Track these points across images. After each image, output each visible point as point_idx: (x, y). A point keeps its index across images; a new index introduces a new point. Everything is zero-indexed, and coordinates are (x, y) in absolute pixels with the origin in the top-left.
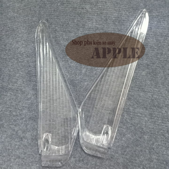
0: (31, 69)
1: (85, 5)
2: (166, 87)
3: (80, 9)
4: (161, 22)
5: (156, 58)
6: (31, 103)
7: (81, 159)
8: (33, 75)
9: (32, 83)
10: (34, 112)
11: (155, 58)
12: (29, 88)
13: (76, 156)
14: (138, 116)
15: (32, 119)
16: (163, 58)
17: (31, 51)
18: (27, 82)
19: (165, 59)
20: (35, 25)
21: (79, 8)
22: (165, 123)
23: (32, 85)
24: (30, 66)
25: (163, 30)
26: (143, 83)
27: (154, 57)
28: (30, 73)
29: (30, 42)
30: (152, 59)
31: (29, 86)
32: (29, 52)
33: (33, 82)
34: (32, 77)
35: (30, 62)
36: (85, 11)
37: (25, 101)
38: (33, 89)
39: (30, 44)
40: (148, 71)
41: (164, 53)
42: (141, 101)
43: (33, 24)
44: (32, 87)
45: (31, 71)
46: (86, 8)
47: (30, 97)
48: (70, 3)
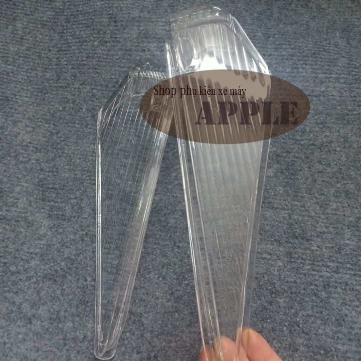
0: (44, 175)
1: (149, 44)
2: (316, 198)
3: (139, 51)
4: (298, 68)
5: (293, 140)
6: (46, 245)
7: (152, 354)
8: (48, 188)
9: (48, 203)
10: (52, 264)
11: (291, 140)
12: (41, 214)
13: (142, 350)
14: (264, 258)
15: (50, 279)
16: (306, 139)
17: (44, 139)
18: (37, 202)
19: (312, 142)
20: (51, 86)
21: (137, 51)
22: (318, 271)
23: (48, 208)
24: (42, 170)
25: (304, 85)
26: (270, 191)
27: (289, 139)
28: (43, 185)
29: (42, 122)
30: (285, 143)
31: (42, 210)
32: (39, 141)
33: (49, 201)
34: (47, 191)
35: (43, 162)
36: (148, 56)
37: (35, 241)
38: (50, 216)
39: (42, 125)
40: (279, 167)
41: (308, 130)
42: (267, 228)
43: (47, 84)
44: (46, 211)
45: (45, 180)
46: (149, 50)
47: (43, 232)
48: (117, 41)
